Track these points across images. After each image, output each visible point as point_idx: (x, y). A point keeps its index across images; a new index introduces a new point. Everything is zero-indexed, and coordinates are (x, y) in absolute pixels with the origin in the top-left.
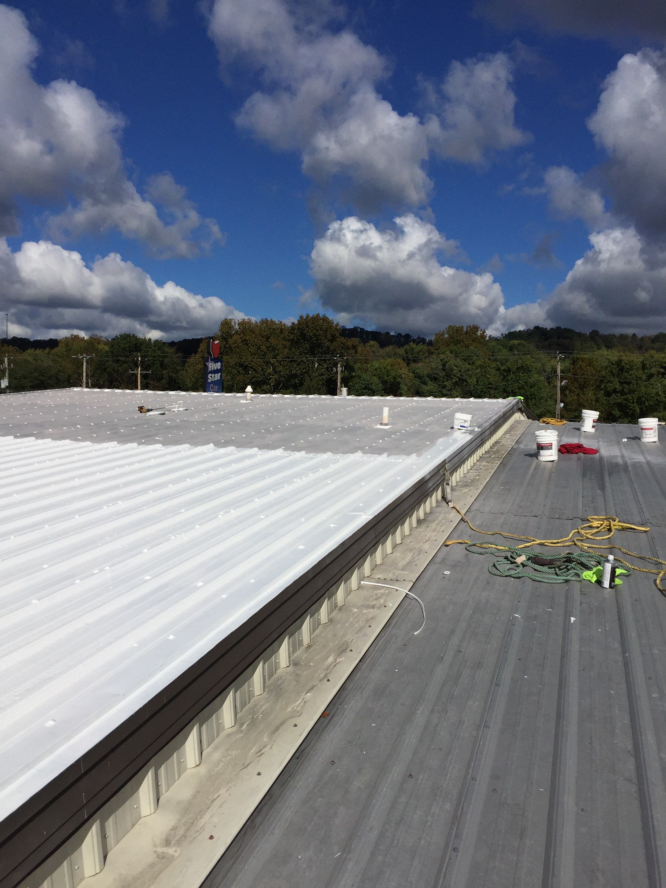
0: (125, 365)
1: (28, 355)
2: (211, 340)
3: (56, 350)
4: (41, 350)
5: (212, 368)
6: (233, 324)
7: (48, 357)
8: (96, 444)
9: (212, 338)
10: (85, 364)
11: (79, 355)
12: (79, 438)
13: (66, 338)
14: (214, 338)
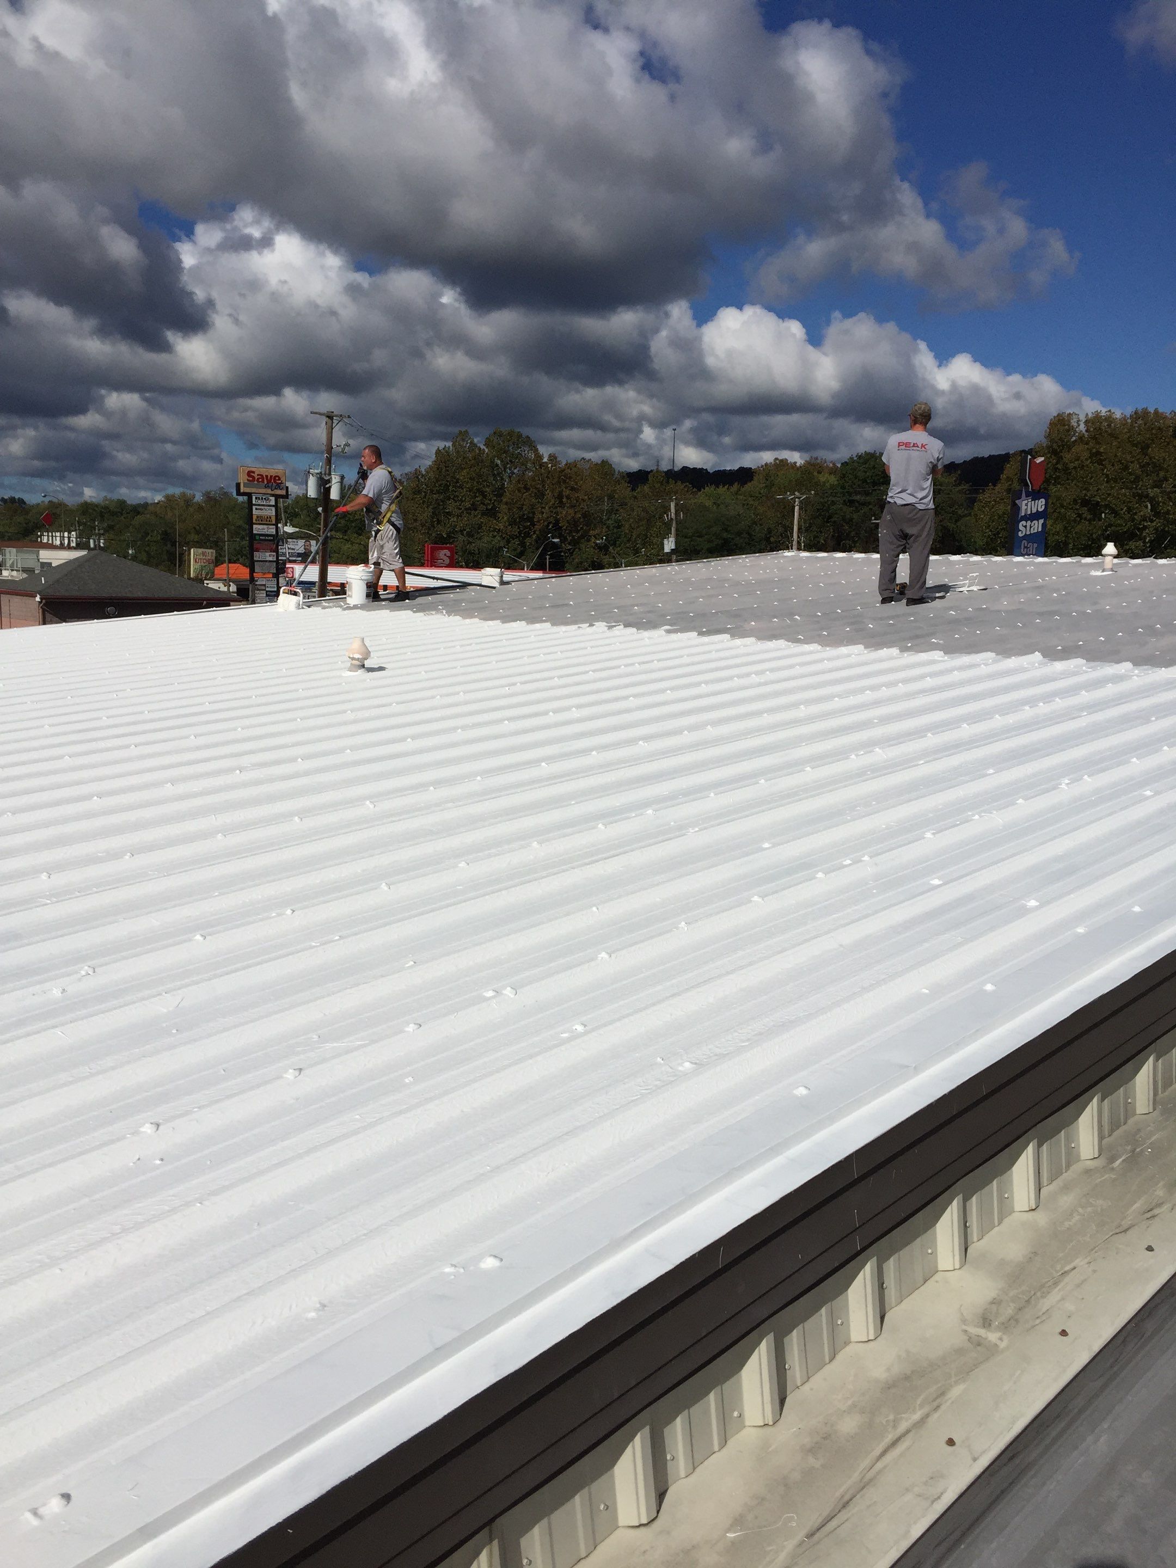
0: (865, 509)
1: (705, 497)
2: (1029, 457)
3: (748, 487)
4: (726, 487)
5: (1027, 509)
6: (1073, 422)
7: (737, 499)
8: (828, 649)
9: (1030, 452)
10: (797, 508)
11: (788, 493)
12: (800, 637)
13: (766, 464)
14: (1033, 453)
